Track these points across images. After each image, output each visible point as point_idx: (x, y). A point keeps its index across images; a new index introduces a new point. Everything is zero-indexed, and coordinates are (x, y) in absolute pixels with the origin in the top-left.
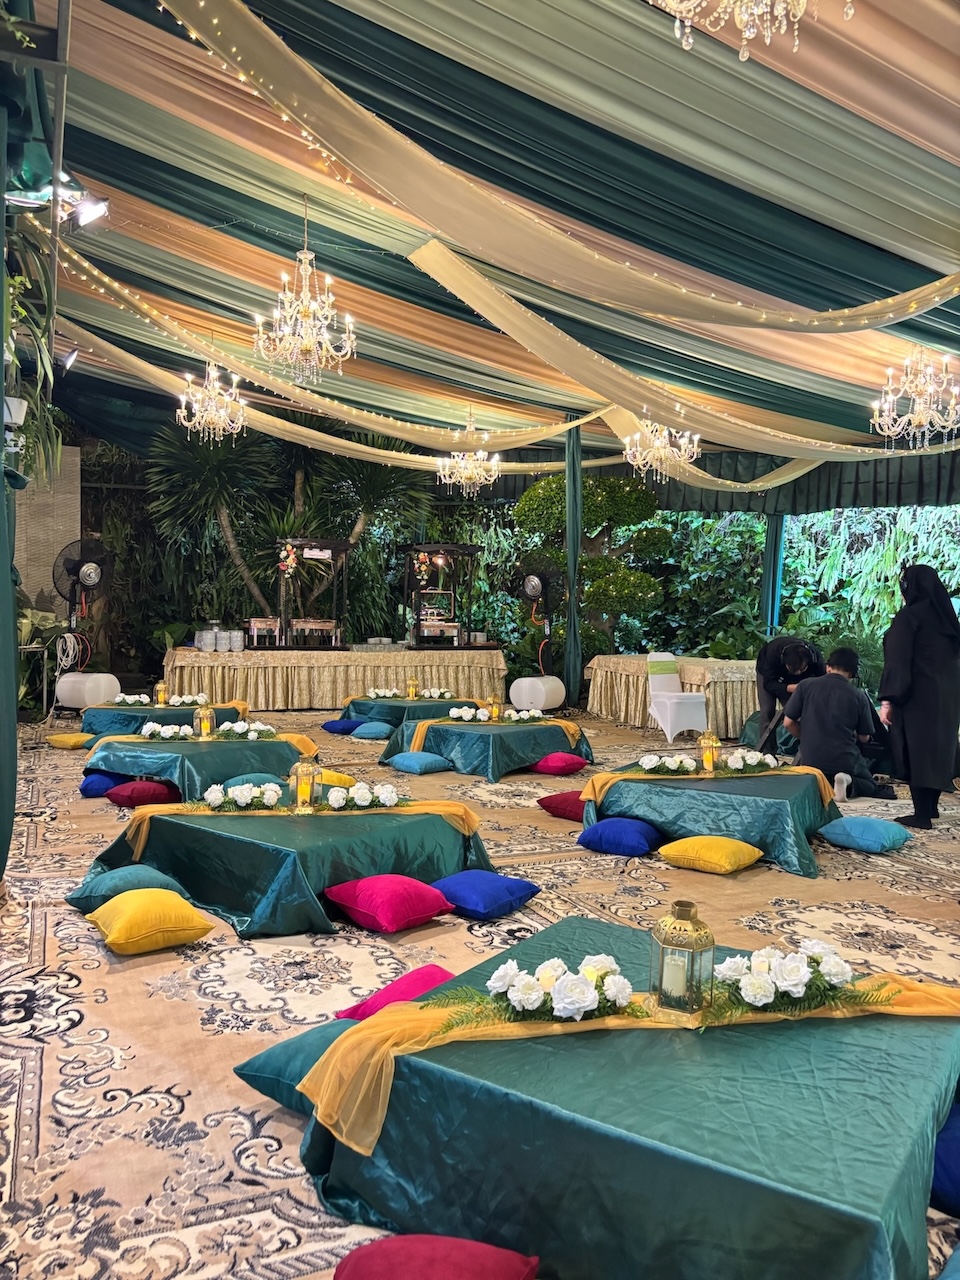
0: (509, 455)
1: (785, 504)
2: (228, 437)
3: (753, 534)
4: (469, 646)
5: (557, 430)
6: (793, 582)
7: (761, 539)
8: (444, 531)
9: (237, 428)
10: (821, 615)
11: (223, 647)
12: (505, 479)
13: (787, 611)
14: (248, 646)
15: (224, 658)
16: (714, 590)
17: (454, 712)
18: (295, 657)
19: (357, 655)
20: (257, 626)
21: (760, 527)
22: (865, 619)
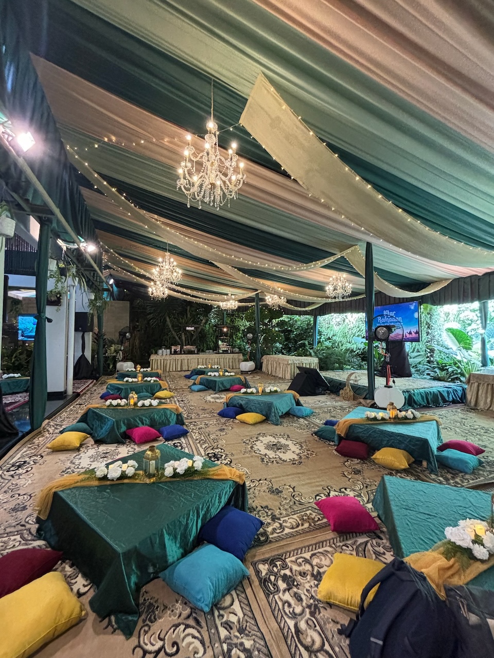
0: (240, 301)
1: (317, 313)
2: (162, 299)
3: (310, 321)
4: (232, 353)
5: (252, 294)
6: (320, 334)
7: (312, 322)
8: (231, 321)
9: (165, 296)
10: (328, 344)
11: (165, 354)
12: (239, 307)
13: (319, 342)
14: (171, 353)
15: (164, 357)
16: (300, 337)
17: (209, 374)
18: (184, 356)
19: (202, 356)
20: (173, 348)
21: (312, 319)
22: (340, 345)
